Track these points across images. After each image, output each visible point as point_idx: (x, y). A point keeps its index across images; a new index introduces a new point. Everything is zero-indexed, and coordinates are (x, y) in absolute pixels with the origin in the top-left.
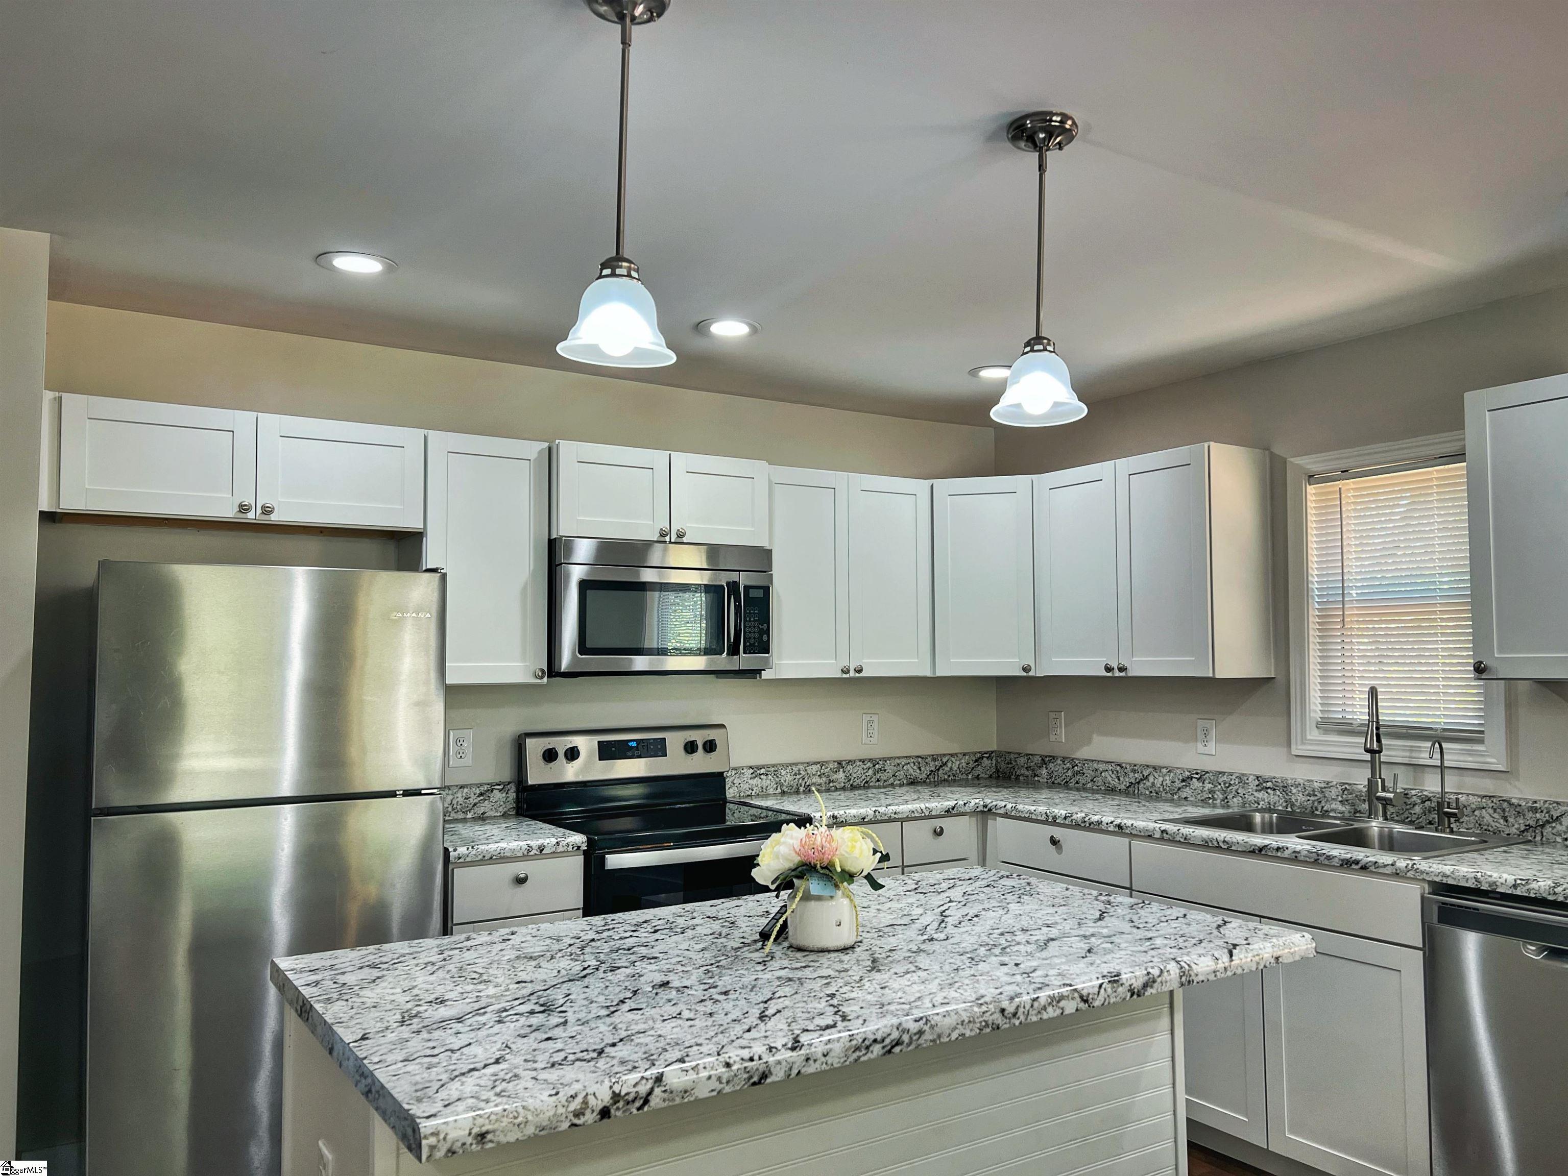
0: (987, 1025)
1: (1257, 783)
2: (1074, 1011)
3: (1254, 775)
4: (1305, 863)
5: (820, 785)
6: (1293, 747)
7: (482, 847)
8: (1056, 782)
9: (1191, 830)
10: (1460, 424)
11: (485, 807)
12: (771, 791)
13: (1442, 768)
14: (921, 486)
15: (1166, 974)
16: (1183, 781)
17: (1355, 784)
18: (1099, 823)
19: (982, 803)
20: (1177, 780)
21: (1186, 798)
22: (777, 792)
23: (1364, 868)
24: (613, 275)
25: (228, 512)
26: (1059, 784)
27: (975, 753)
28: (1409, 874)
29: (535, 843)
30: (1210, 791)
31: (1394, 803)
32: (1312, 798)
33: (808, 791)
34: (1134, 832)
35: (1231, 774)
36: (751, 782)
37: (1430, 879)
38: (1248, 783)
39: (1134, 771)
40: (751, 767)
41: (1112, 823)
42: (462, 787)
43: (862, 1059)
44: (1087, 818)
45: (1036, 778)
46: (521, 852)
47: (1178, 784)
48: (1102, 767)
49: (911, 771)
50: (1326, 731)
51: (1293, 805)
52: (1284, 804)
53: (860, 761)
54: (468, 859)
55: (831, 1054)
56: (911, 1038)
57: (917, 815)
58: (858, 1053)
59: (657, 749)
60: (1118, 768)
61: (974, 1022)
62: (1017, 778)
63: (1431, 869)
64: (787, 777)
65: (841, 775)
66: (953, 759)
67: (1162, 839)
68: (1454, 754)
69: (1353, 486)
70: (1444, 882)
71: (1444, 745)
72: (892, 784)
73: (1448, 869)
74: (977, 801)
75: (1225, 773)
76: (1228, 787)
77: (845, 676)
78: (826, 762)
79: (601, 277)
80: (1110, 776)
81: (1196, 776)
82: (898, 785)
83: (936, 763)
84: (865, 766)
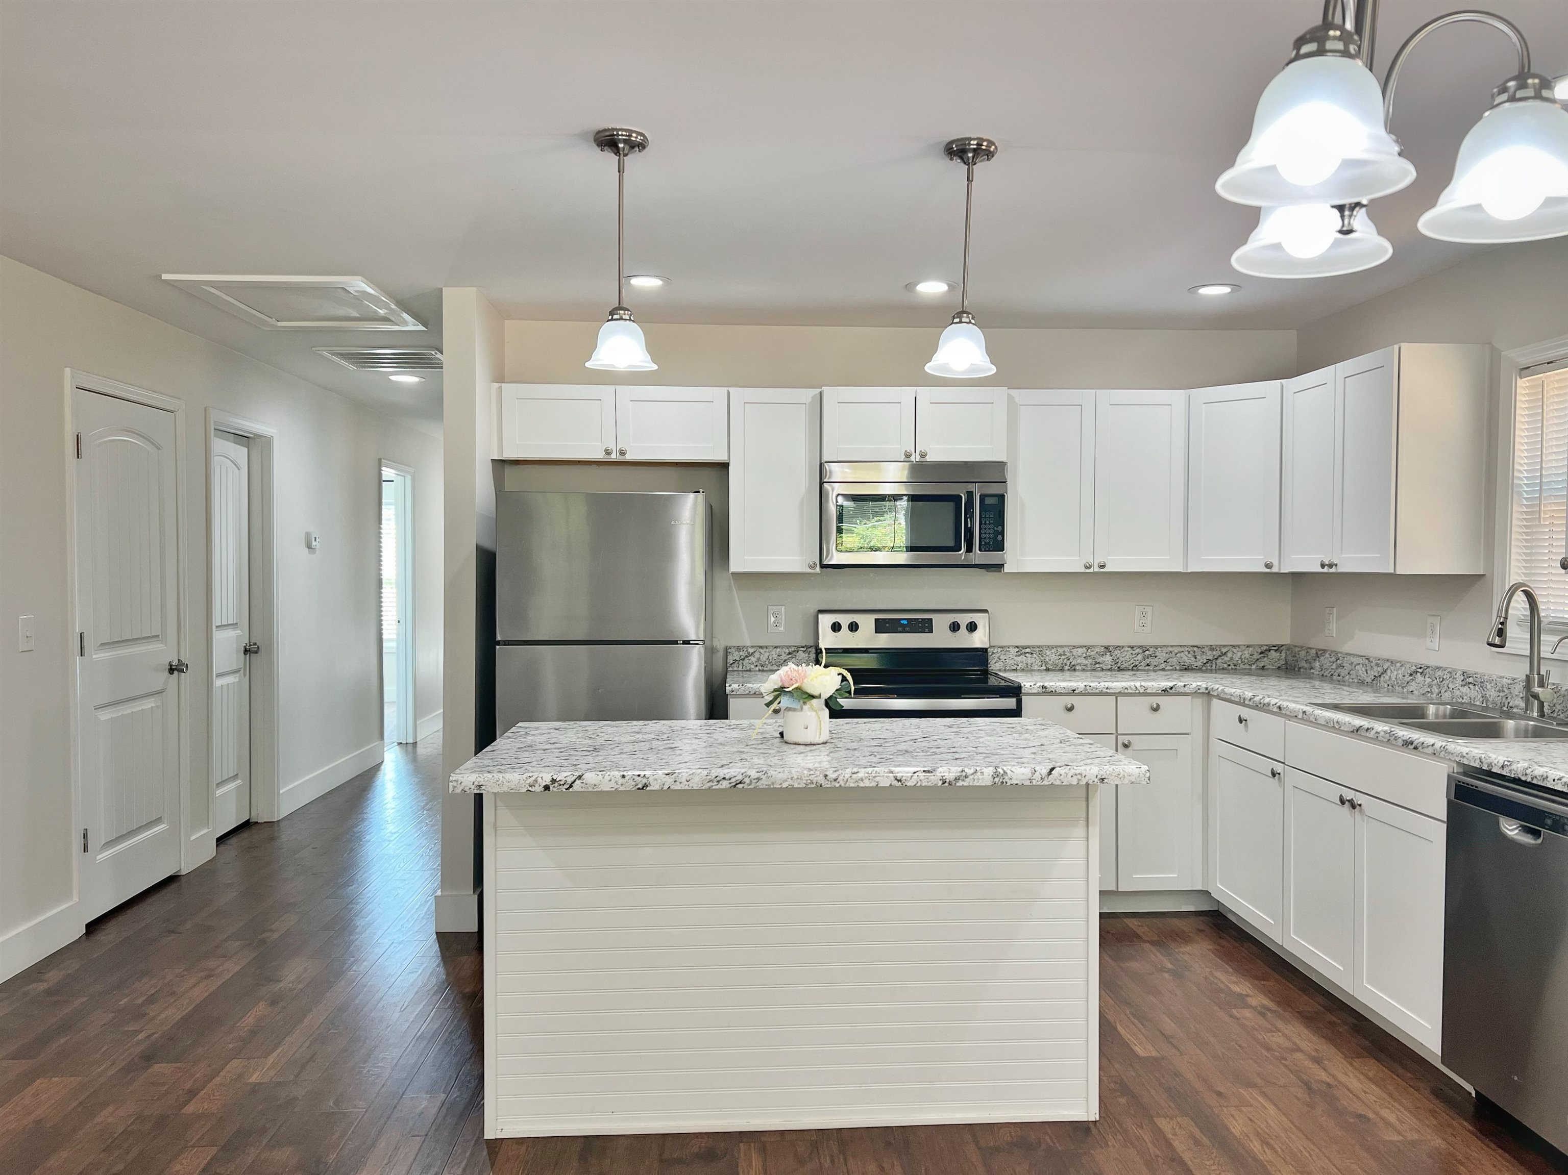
0: (812, 784)
1: (1462, 678)
3: (1462, 671)
4: (1381, 742)
5: (1086, 665)
7: (749, 685)
12: (1036, 668)
14: (1177, 397)
16: (1413, 675)
18: (1269, 704)
19: (1204, 686)
20: (1406, 674)
22: (1042, 668)
23: (1416, 748)
25: (599, 455)
27: (1262, 646)
28: (1443, 755)
30: (1430, 686)
32: (1502, 694)
33: (1073, 669)
34: (1288, 713)
35: (1445, 669)
36: (1016, 658)
37: (1459, 761)
39: (1377, 665)
40: (1017, 647)
41: (1276, 704)
42: (776, 647)
43: (714, 787)
44: (1262, 700)
45: (1312, 671)
47: (1408, 678)
48: (1356, 660)
49: (1185, 659)
52: (1481, 700)
53: (1129, 647)
54: (738, 693)
57: (1130, 691)
58: (711, 784)
59: (925, 626)
60: (1367, 661)
62: (1300, 670)
63: (1460, 752)
64: (1052, 657)
65: (1108, 658)
67: (1302, 719)
72: (1163, 669)
73: (1465, 750)
74: (1199, 684)
75: (1441, 668)
77: (1088, 571)
78: (1093, 646)
80: (1361, 670)
81: (1420, 670)
82: (1169, 670)
83: (1214, 653)
84: (1134, 652)
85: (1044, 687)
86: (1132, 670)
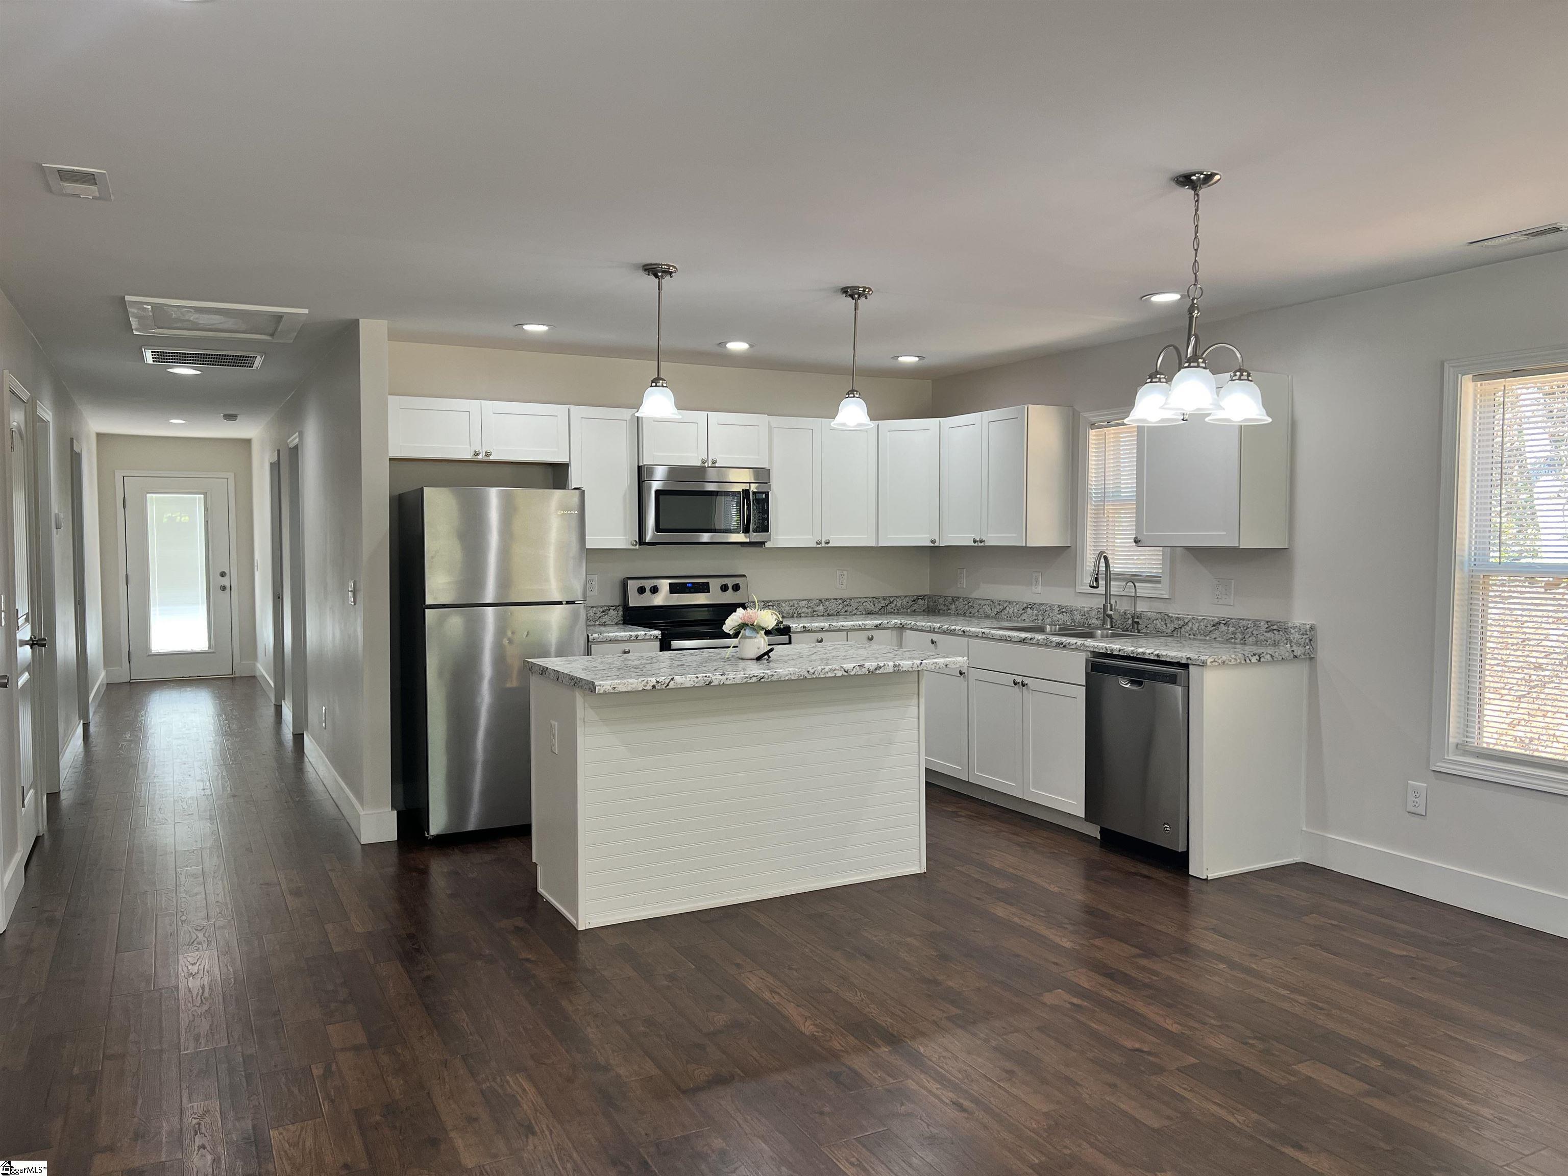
1: (1058, 609)
2: (841, 676)
3: (1057, 604)
5: (808, 613)
6: (1077, 587)
7: (606, 635)
8: (959, 613)
11: (605, 619)
13: (1135, 597)
16: (1024, 610)
18: (955, 630)
19: (899, 622)
20: (1020, 609)
21: (1024, 620)
23: (1064, 646)
24: (656, 386)
25: (468, 456)
26: (961, 614)
27: (913, 596)
28: (1081, 649)
29: (634, 635)
30: (1037, 615)
32: (1084, 617)
33: (799, 616)
34: (970, 634)
35: (1047, 605)
37: (1089, 650)
38: (1053, 610)
39: (999, 605)
40: (763, 602)
41: (961, 630)
42: (592, 607)
44: (951, 628)
45: (949, 611)
46: (627, 638)
47: (1021, 612)
48: (983, 602)
49: (869, 606)
51: (1073, 621)
52: (1069, 621)
53: (834, 599)
54: (599, 640)
57: (856, 627)
59: (704, 588)
60: (991, 603)
62: (939, 611)
63: (1090, 645)
65: (821, 608)
66: (898, 600)
67: (982, 637)
68: (1142, 588)
69: (1111, 433)
70: (1094, 651)
71: (1136, 584)
72: (855, 614)
74: (896, 621)
75: (1044, 604)
77: (818, 546)
78: (812, 599)
79: (651, 386)
80: (987, 609)
81: (1030, 606)
82: (858, 615)
83: (886, 602)
84: (837, 603)
85: (804, 627)
86: (837, 615)
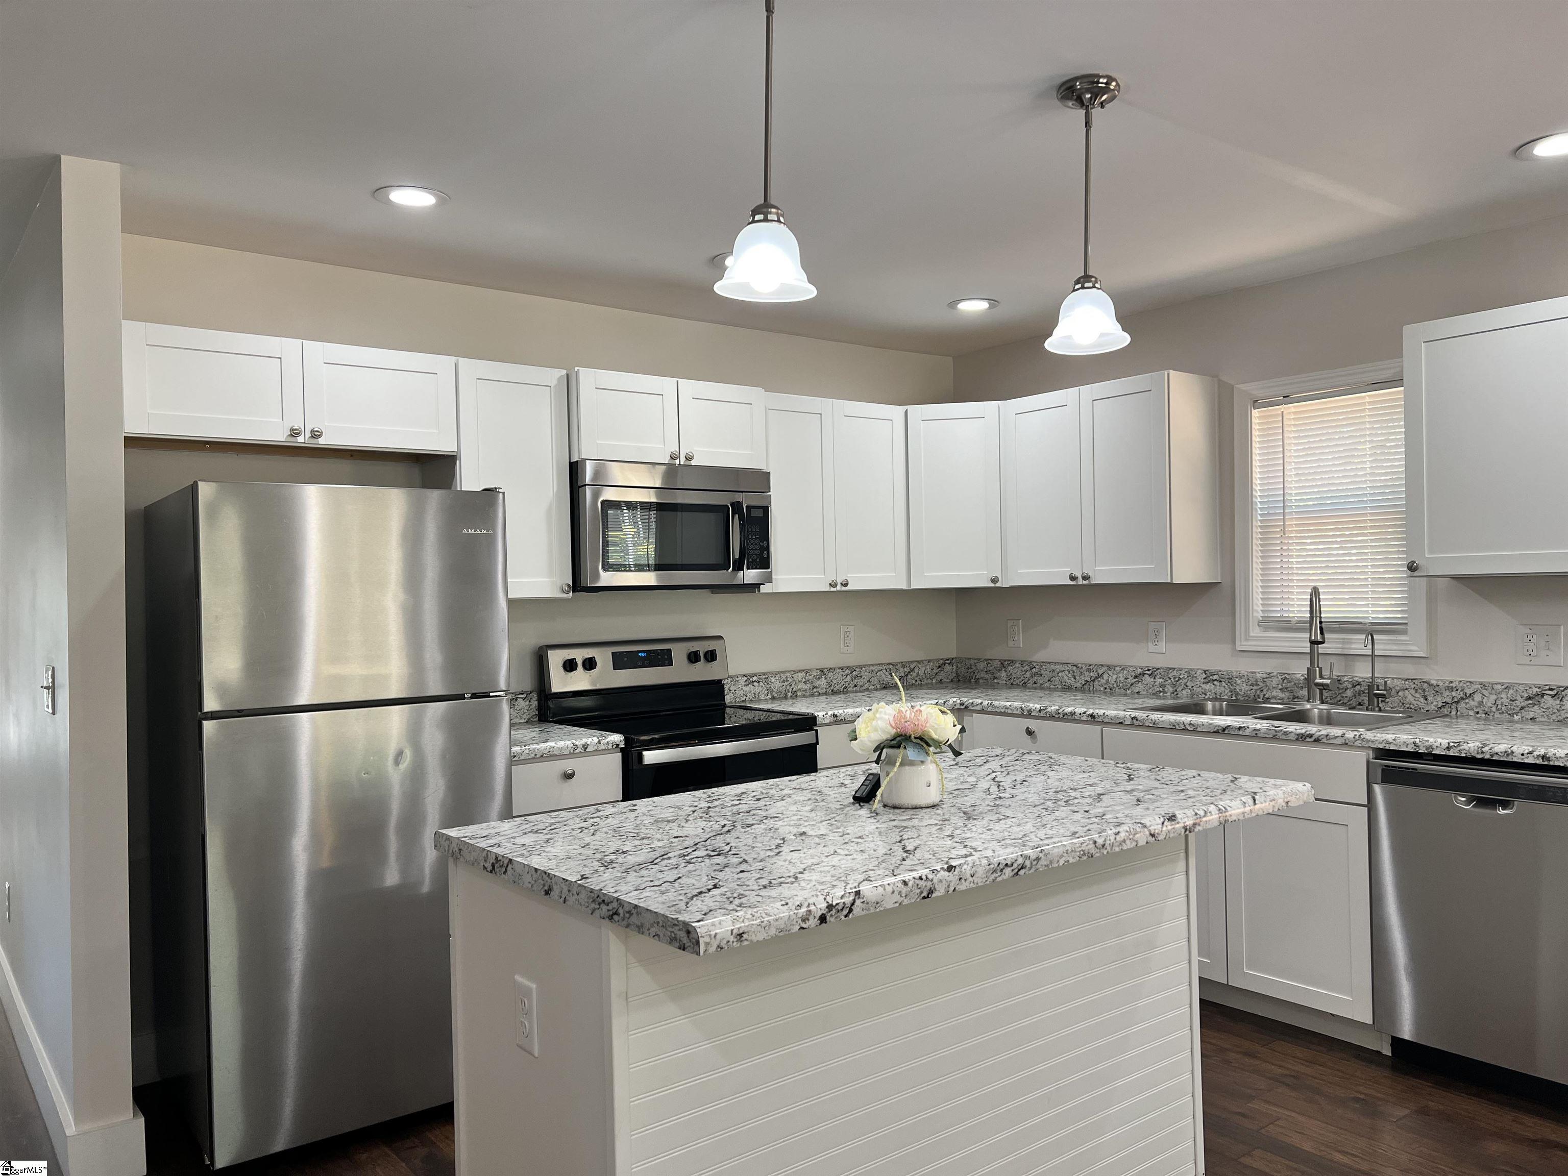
0: (1084, 854)
1: (1204, 676)
2: (1145, 843)
3: (1201, 669)
4: (1264, 739)
6: (1238, 643)
7: (532, 747)
8: (1014, 683)
9: (1159, 716)
10: (1398, 353)
12: (762, 697)
13: (1373, 656)
14: (896, 412)
15: (1209, 814)
16: (1136, 677)
17: (1293, 674)
18: (1073, 714)
19: (959, 701)
20: (1129, 677)
21: (1138, 692)
22: (767, 698)
23: (1317, 740)
24: (766, 220)
25: (278, 435)
26: (1017, 685)
27: (938, 660)
28: (1356, 744)
29: (580, 743)
30: (1161, 686)
31: (1330, 687)
32: (1255, 687)
33: (795, 696)
34: (1105, 720)
35: (1181, 669)
36: (745, 688)
37: (1375, 746)
38: (1196, 677)
39: (1089, 671)
40: (745, 676)
41: (1085, 713)
43: (998, 879)
44: (1061, 710)
45: (996, 681)
46: (568, 750)
47: (1131, 680)
49: (884, 676)
50: (1266, 629)
51: (1237, 694)
52: (1230, 694)
53: (839, 668)
55: (976, 875)
56: (1031, 863)
58: (995, 875)
61: (1076, 852)
62: (977, 680)
63: (1376, 738)
64: (776, 684)
65: (823, 682)
66: (919, 665)
67: (1132, 725)
68: (1383, 643)
69: (1293, 410)
70: (1386, 748)
71: (1375, 637)
72: (867, 689)
73: (1390, 737)
75: (1175, 668)
76: (1178, 681)
77: (832, 589)
78: (810, 670)
80: (1066, 677)
81: (1148, 672)
82: (872, 690)
83: (905, 670)
84: (844, 674)
85: (835, 716)
86: (843, 692)
